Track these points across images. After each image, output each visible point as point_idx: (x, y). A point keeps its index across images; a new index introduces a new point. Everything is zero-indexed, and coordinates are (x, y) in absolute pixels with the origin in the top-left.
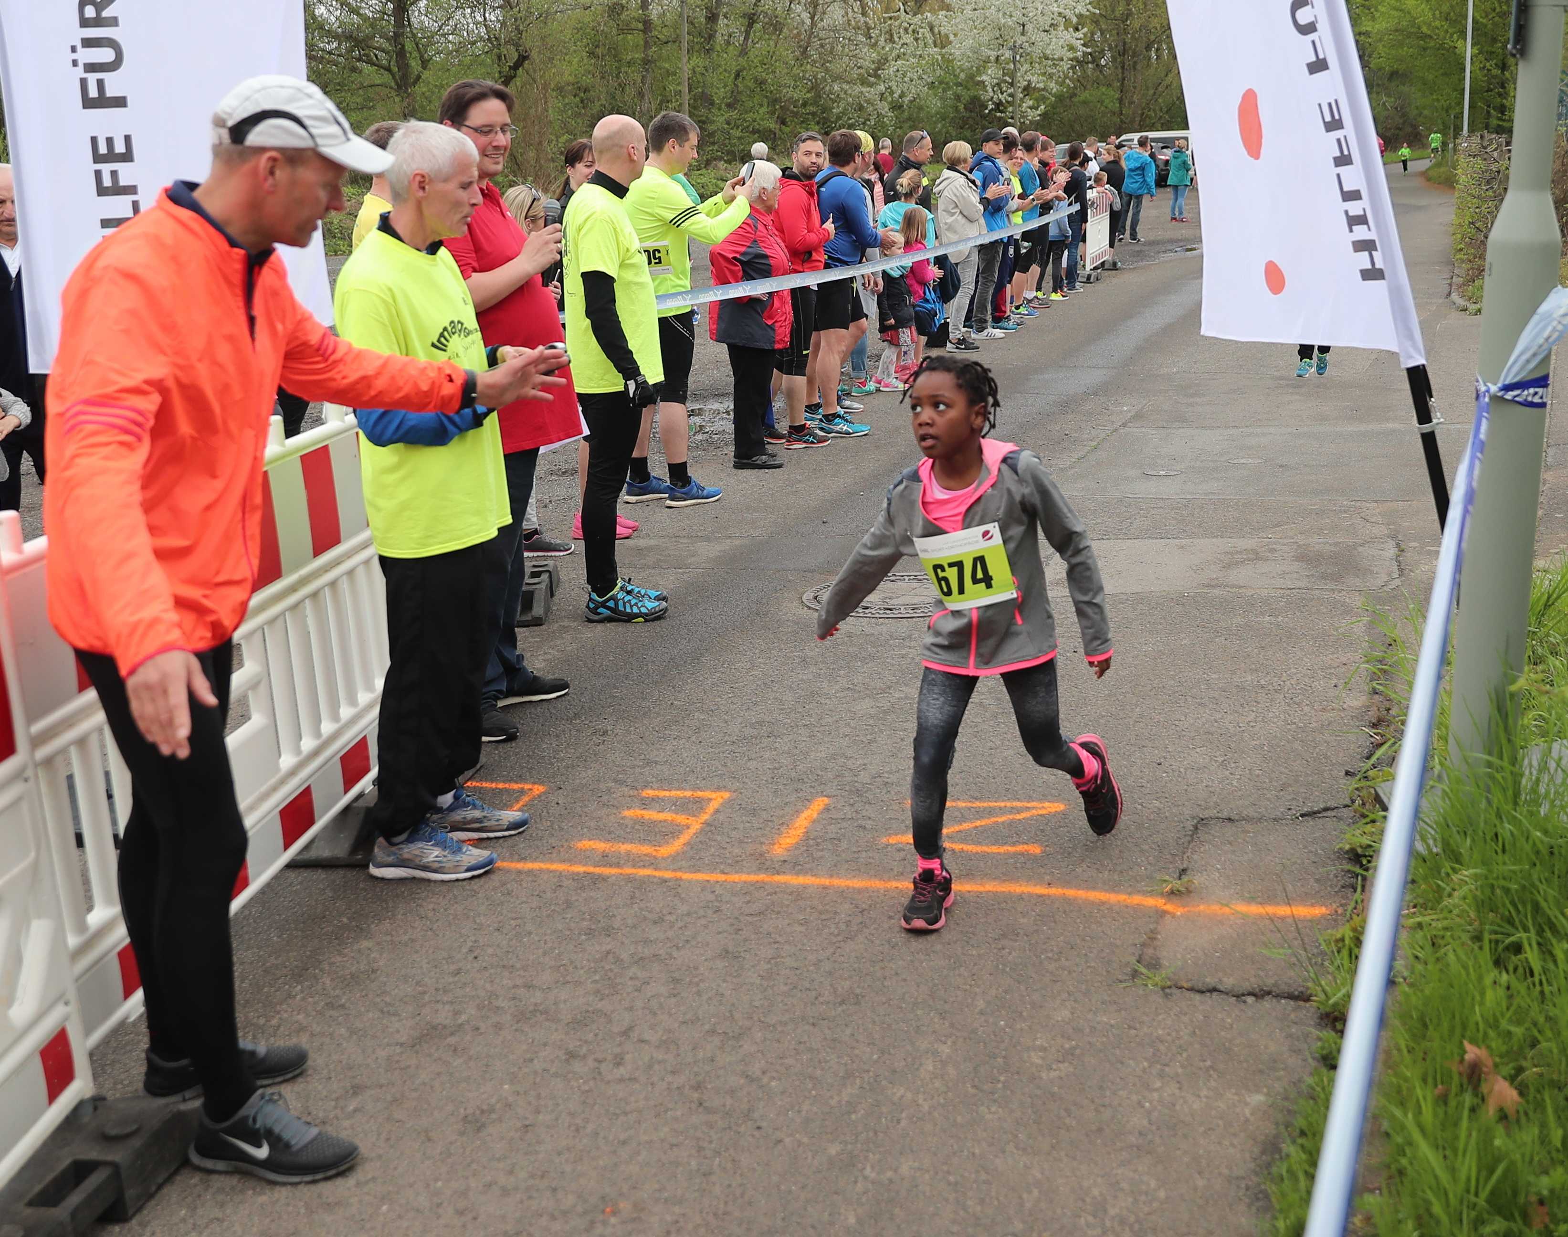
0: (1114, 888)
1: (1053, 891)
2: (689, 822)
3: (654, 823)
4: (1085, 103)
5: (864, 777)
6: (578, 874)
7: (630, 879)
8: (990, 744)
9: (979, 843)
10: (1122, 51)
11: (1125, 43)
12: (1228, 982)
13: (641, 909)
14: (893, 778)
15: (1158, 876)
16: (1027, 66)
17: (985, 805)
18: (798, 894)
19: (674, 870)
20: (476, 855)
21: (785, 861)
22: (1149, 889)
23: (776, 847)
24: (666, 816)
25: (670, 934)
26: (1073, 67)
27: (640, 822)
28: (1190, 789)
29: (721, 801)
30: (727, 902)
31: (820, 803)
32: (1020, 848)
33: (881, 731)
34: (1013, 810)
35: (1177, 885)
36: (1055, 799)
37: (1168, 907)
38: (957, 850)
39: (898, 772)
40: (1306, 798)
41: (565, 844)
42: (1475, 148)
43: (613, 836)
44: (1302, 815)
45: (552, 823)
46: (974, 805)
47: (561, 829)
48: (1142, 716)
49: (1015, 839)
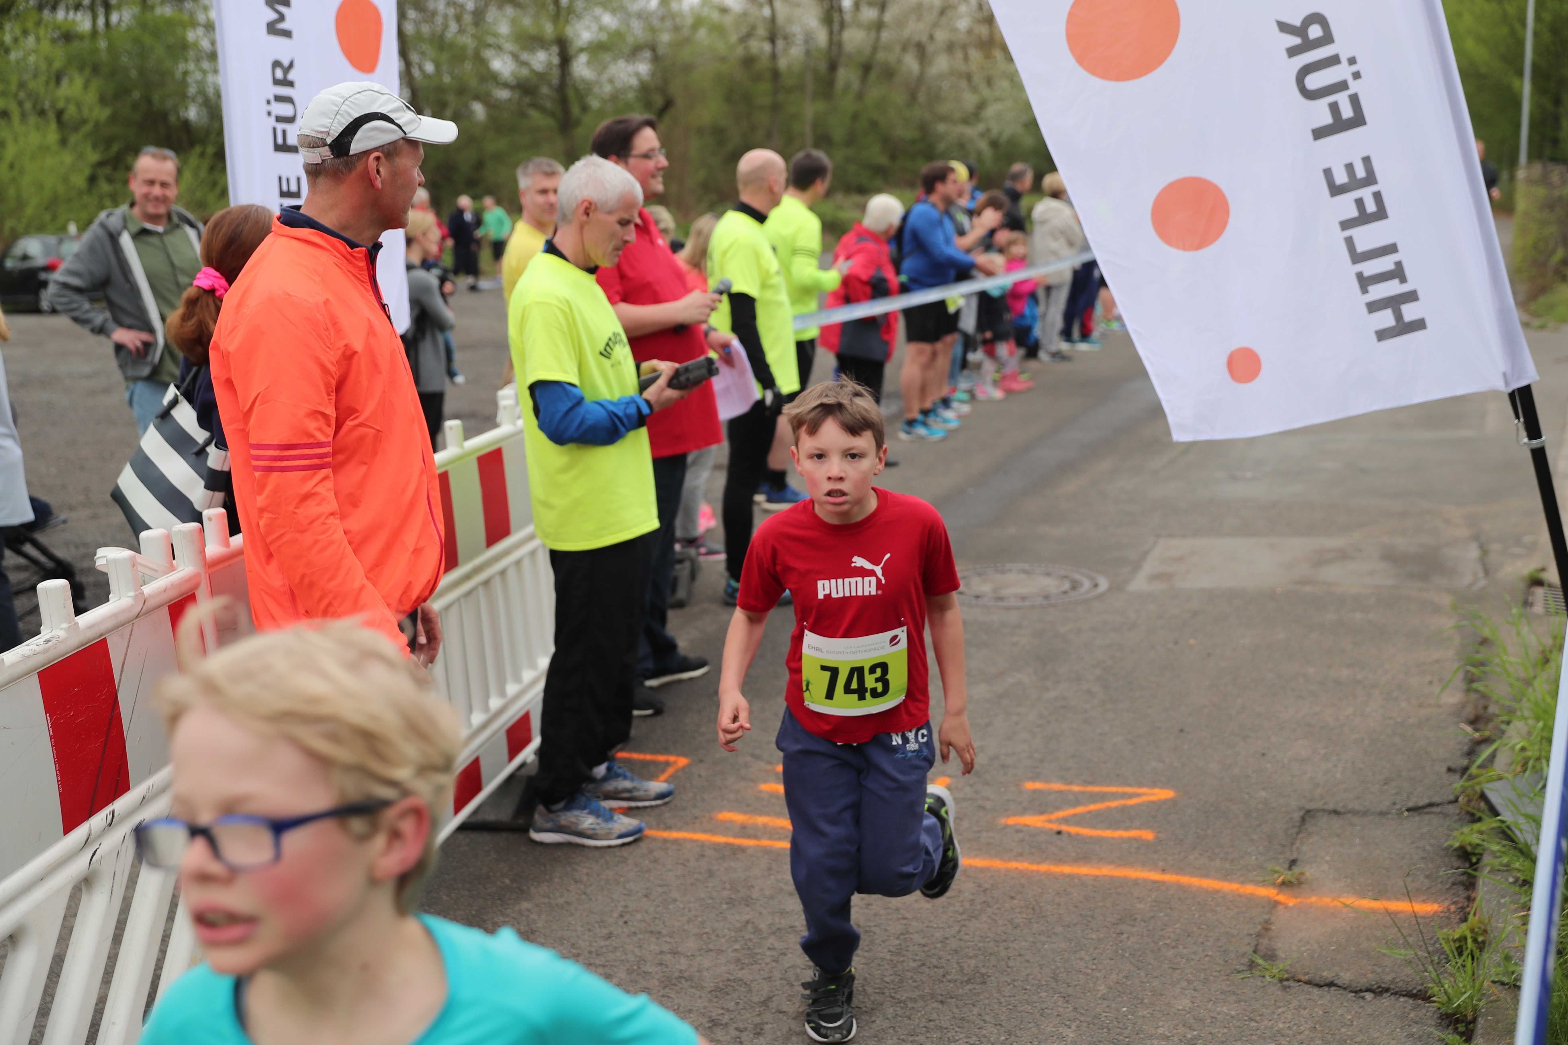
0: (1226, 876)
1: (1168, 877)
6: (719, 844)
7: (767, 851)
8: (1100, 730)
9: (1094, 827)
12: (1346, 977)
13: (777, 881)
14: (1010, 761)
15: (1269, 866)
17: (1097, 789)
22: (1261, 879)
28: (1295, 780)
32: (1133, 833)
34: (1125, 796)
35: (1288, 875)
36: (1165, 785)
37: (1281, 898)
38: (1073, 833)
39: (1013, 754)
40: (1410, 793)
41: (707, 815)
42: (1535, 176)
43: (750, 808)
44: (1407, 810)
45: (695, 794)
46: (1087, 789)
47: (703, 800)
48: (1244, 707)
49: (1128, 824)
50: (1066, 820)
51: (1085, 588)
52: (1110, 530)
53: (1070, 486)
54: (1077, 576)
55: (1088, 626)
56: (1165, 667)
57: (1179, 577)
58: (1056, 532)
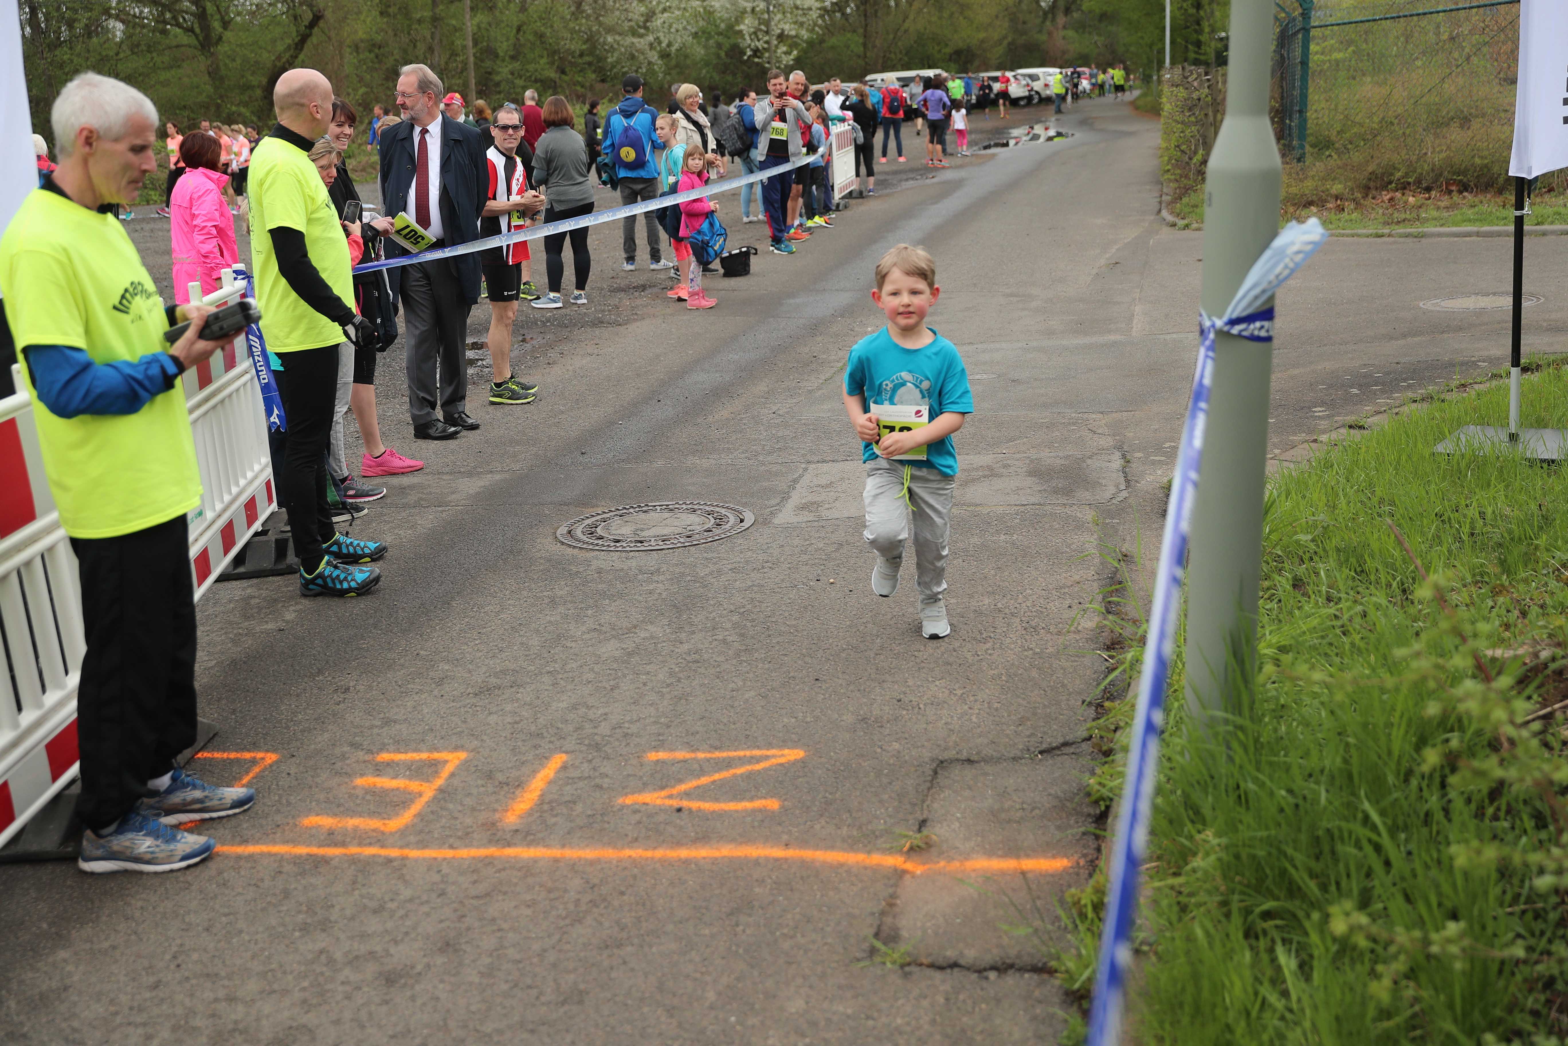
0: (853, 845)
2: (422, 788)
3: (386, 792)
4: (833, 48)
5: (604, 729)
6: (300, 857)
7: (353, 860)
8: (732, 685)
9: (717, 800)
10: (864, 2)
12: (970, 955)
13: (362, 896)
14: (634, 728)
15: (898, 830)
16: (779, 16)
17: (725, 754)
18: (527, 869)
19: (401, 847)
20: (191, 841)
21: (517, 831)
22: (889, 846)
23: (509, 814)
24: (399, 783)
25: (389, 925)
26: (821, 16)
27: (371, 791)
28: (930, 727)
29: (457, 762)
30: (453, 883)
31: (558, 760)
32: (758, 804)
33: (625, 676)
34: (752, 760)
35: (917, 839)
36: (795, 745)
37: (909, 866)
38: (694, 809)
39: (639, 720)
40: (1045, 733)
41: (291, 822)
42: (1177, 78)
43: (342, 809)
44: (1041, 752)
45: (280, 796)
46: (714, 756)
47: (289, 804)
48: (882, 648)
49: (753, 793)
50: (687, 795)
51: (730, 524)
52: (761, 458)
53: (723, 412)
54: (723, 511)
55: (730, 567)
56: (805, 608)
57: (827, 506)
58: (705, 463)
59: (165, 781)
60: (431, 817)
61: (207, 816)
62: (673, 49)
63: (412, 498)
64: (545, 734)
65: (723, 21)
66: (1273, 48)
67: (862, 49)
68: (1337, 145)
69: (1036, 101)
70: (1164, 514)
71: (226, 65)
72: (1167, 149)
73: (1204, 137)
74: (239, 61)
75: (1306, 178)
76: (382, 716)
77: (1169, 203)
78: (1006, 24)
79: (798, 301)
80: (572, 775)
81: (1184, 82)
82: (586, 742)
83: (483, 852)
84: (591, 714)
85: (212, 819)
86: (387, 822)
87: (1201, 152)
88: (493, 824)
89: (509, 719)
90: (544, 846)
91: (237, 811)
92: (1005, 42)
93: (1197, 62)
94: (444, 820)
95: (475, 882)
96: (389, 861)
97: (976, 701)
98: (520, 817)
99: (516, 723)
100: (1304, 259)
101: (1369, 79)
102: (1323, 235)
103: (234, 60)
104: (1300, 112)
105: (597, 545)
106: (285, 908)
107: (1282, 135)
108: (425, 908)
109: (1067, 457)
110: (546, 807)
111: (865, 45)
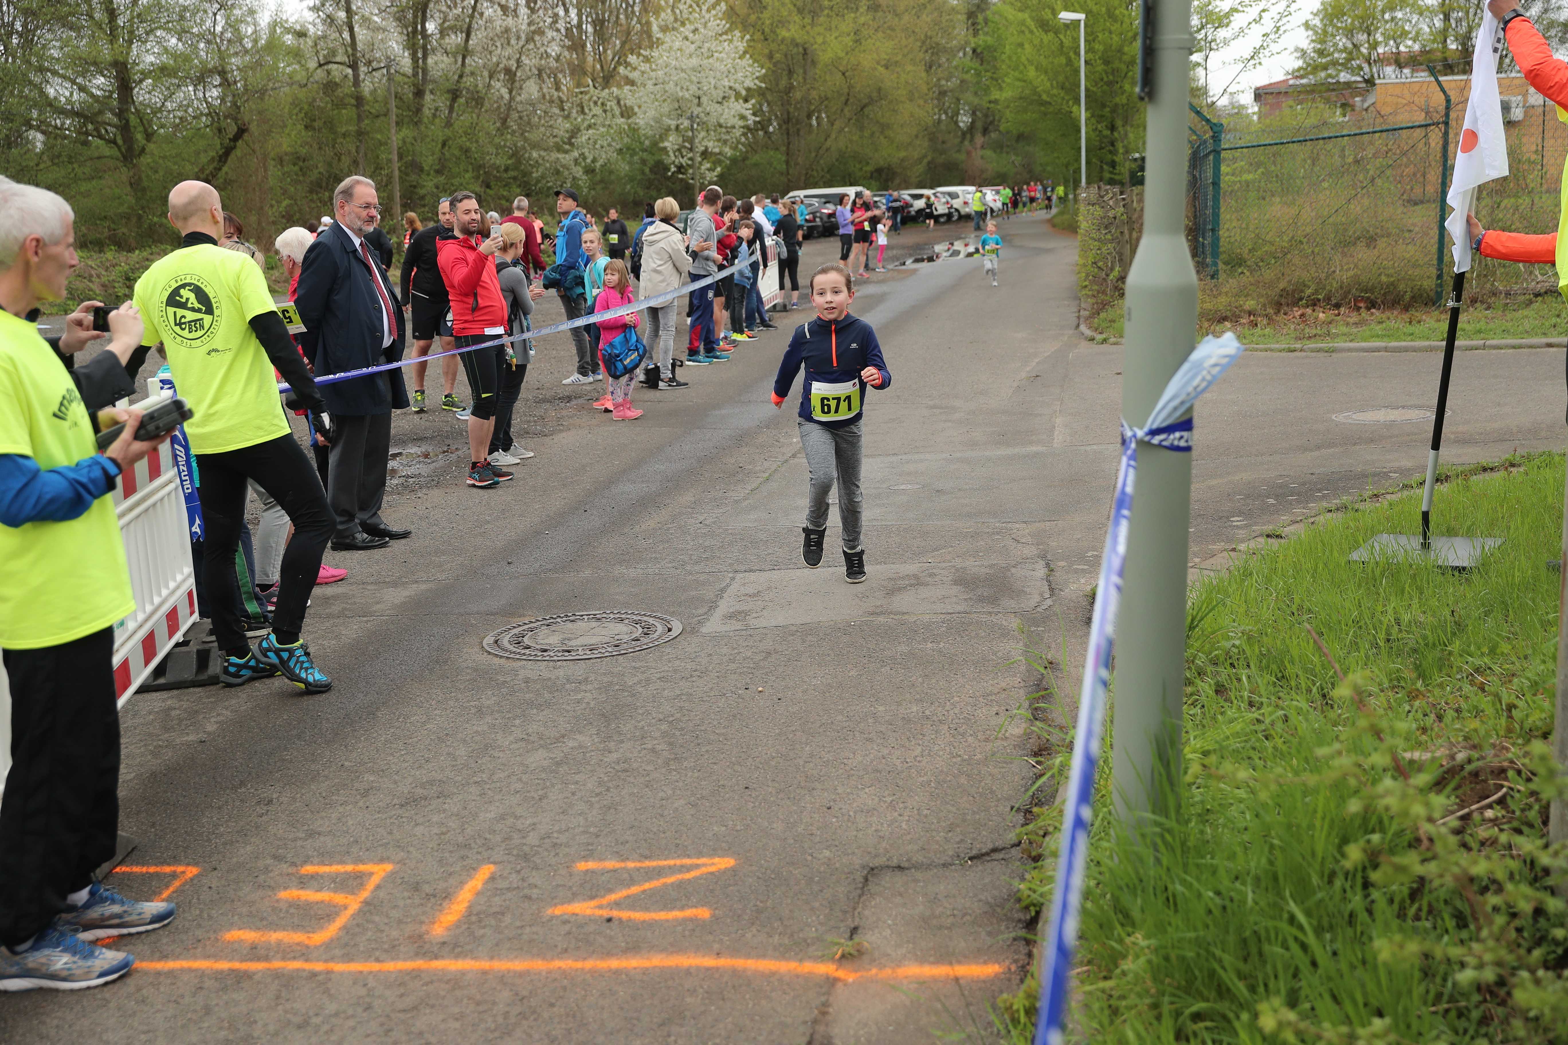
0: (784, 954)
2: (348, 901)
3: (309, 905)
4: (756, 165)
5: (532, 839)
6: (221, 972)
7: (277, 975)
8: (661, 794)
9: (647, 909)
10: (787, 121)
11: (788, 113)
13: (286, 1012)
14: (563, 838)
15: (829, 938)
16: (703, 134)
17: (654, 863)
18: (456, 982)
19: (326, 961)
20: (110, 957)
21: (444, 943)
22: (821, 954)
23: (436, 926)
24: (324, 896)
26: (744, 135)
27: (295, 904)
28: (860, 834)
29: (383, 874)
30: (379, 997)
31: (486, 871)
32: (689, 913)
33: (553, 785)
34: (682, 869)
35: (849, 947)
36: (725, 853)
37: (841, 974)
38: (624, 919)
39: (567, 830)
40: (974, 839)
41: (213, 936)
42: (1093, 197)
43: (265, 923)
44: (971, 859)
45: (201, 911)
46: (644, 865)
47: (210, 917)
48: (812, 756)
49: (684, 902)
50: (617, 904)
51: (657, 633)
52: (688, 568)
53: (650, 522)
54: (651, 620)
55: (658, 676)
56: (734, 716)
57: (754, 615)
58: (632, 573)
59: (82, 896)
60: (357, 930)
61: (125, 931)
62: (598, 165)
63: (336, 608)
64: (473, 845)
65: (647, 138)
66: (1186, 168)
67: (784, 166)
68: (1249, 263)
69: (955, 218)
70: (1088, 621)
71: (148, 176)
72: (1085, 265)
73: (1121, 254)
74: (161, 173)
75: (1220, 294)
76: (306, 828)
77: (1087, 319)
78: (926, 144)
79: (723, 412)
80: (500, 886)
81: (1100, 201)
82: (515, 852)
83: (409, 965)
84: (519, 824)
85: (130, 935)
86: (311, 935)
87: (1117, 269)
88: (420, 937)
89: (436, 830)
90: (472, 959)
91: (156, 926)
92: (925, 161)
93: (1112, 182)
94: (370, 934)
95: (402, 995)
96: (314, 975)
97: (906, 808)
98: (448, 929)
99: (443, 834)
100: (1220, 372)
101: (1277, 199)
102: (1238, 349)
103: (156, 172)
104: (1213, 230)
105: (524, 654)
106: (206, 1025)
107: (1196, 251)
108: (351, 1023)
109: (991, 566)
110: (474, 918)
111: (787, 162)
